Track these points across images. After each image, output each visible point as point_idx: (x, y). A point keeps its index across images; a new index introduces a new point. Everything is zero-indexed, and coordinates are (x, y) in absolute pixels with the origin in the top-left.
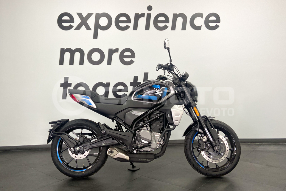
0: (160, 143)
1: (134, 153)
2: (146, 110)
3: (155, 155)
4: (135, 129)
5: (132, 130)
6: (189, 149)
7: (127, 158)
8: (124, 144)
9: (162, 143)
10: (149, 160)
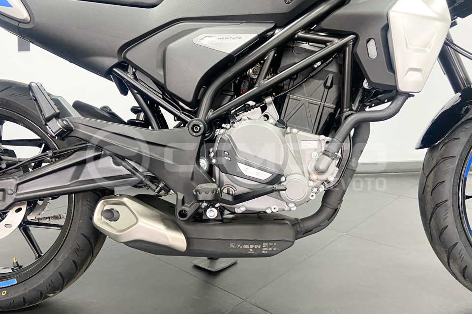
0: (323, 177)
1: (208, 220)
2: (261, 28)
3: (295, 223)
4: (211, 115)
5: (195, 121)
6: (449, 203)
7: (177, 240)
8: (161, 185)
9: (332, 179)
10: (273, 247)
